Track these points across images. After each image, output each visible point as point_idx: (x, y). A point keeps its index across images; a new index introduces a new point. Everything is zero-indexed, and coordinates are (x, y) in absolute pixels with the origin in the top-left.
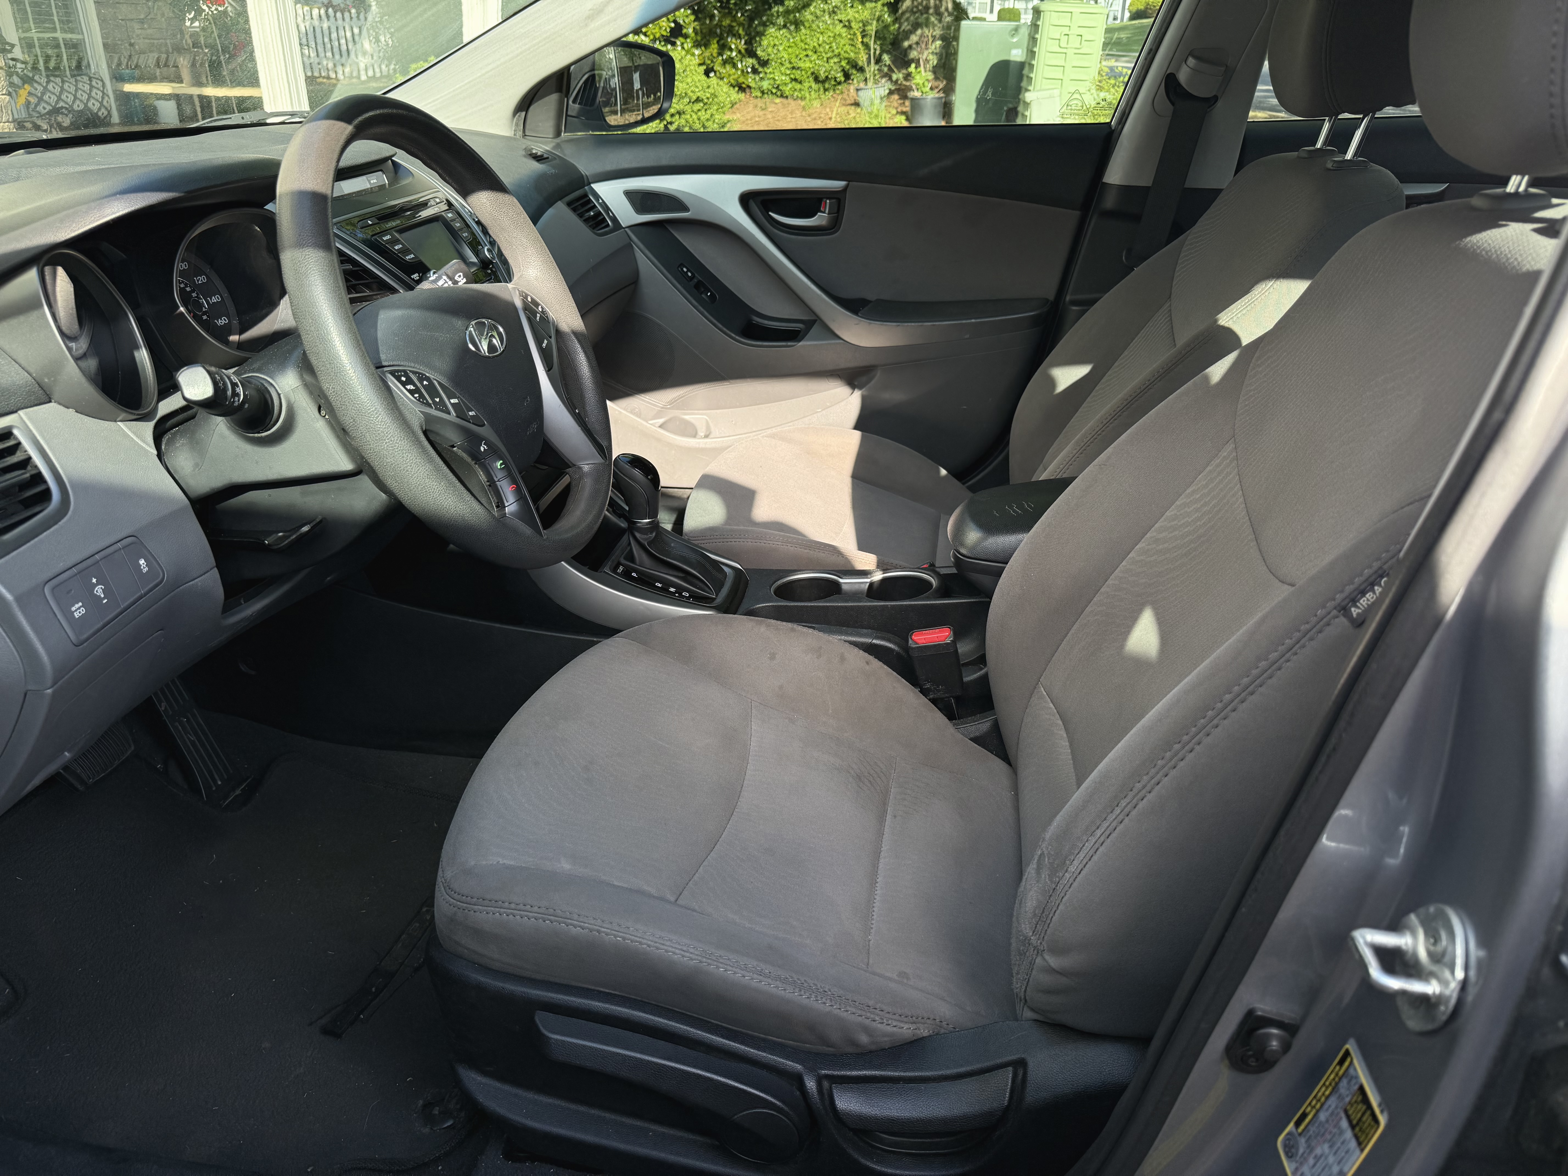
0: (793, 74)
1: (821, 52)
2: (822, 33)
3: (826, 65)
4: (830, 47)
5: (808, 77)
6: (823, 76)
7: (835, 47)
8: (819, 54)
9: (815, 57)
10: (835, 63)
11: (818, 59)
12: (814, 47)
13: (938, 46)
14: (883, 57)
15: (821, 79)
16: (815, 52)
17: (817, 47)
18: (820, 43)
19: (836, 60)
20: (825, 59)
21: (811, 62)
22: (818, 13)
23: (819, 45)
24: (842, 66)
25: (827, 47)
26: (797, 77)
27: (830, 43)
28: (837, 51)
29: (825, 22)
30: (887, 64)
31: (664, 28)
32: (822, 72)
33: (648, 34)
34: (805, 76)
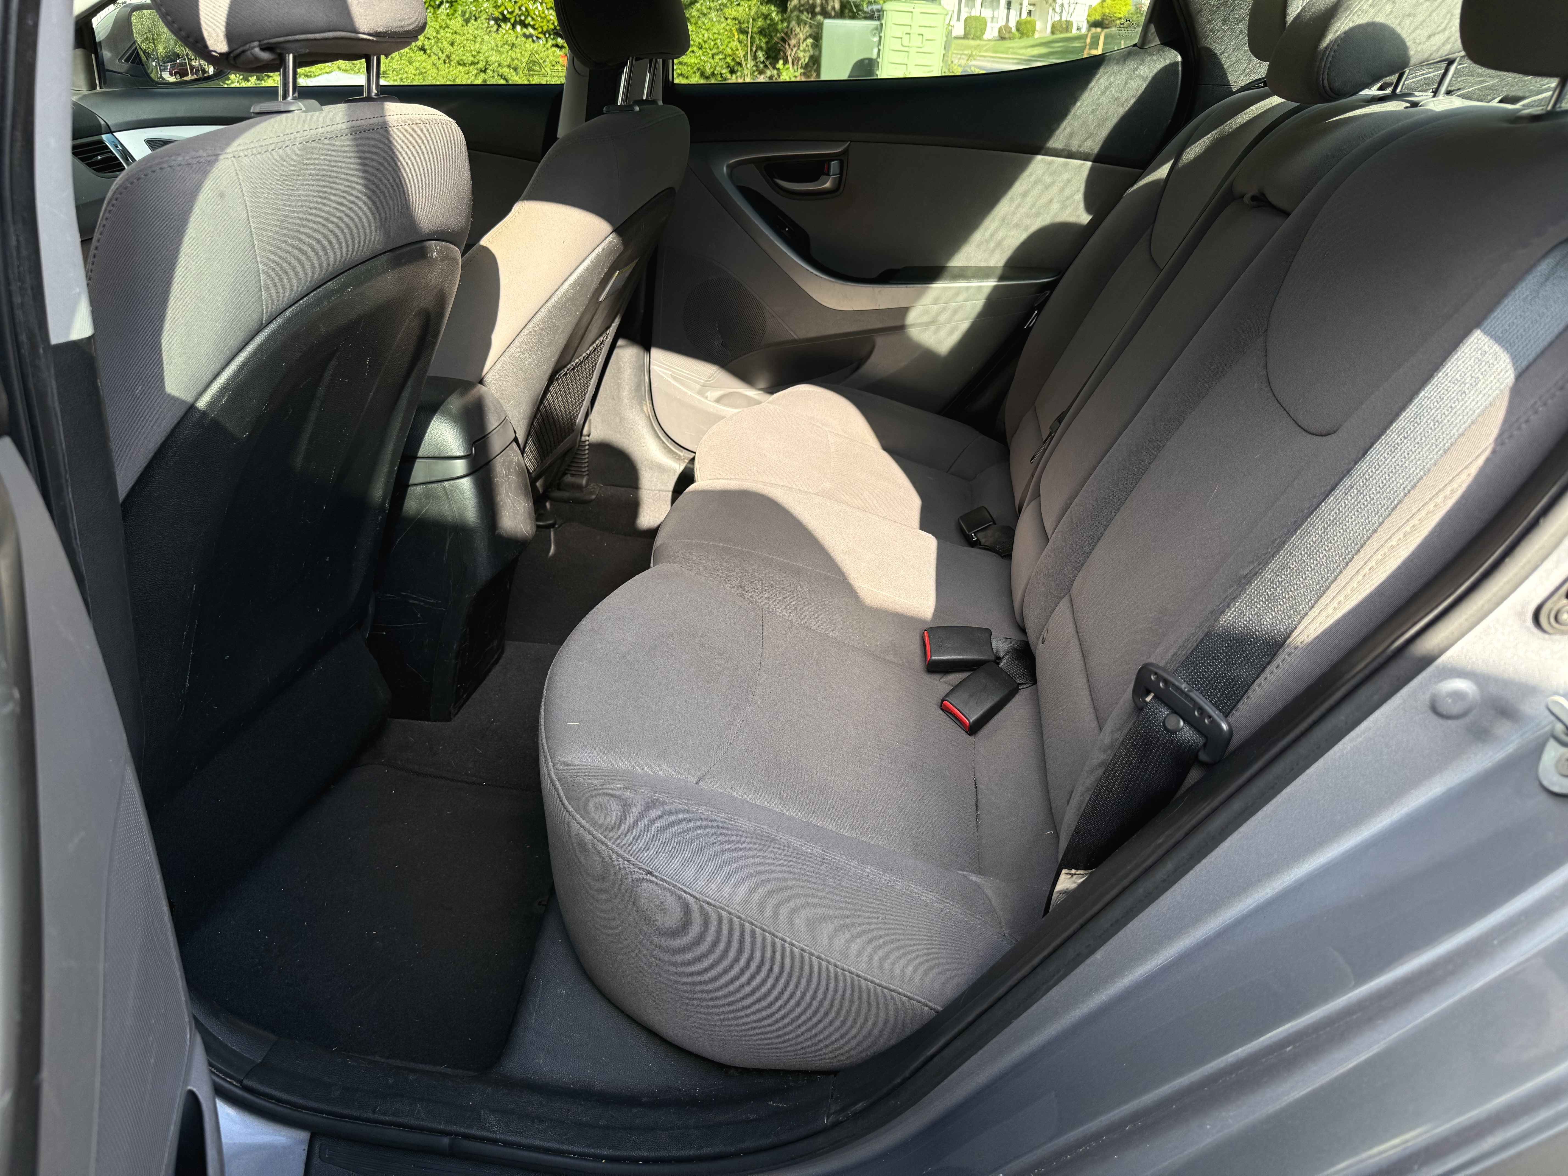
0: (680, 69)
1: (706, 48)
2: (707, 30)
3: (712, 61)
4: (716, 44)
5: (694, 73)
6: (708, 71)
7: (719, 44)
8: (704, 50)
9: (700, 52)
10: (720, 59)
11: (703, 55)
12: (699, 43)
13: (809, 44)
14: (757, 54)
15: (707, 75)
16: (701, 48)
17: (702, 43)
18: (705, 39)
19: (721, 56)
20: (710, 55)
21: (697, 58)
22: (705, 11)
23: (705, 42)
24: (727, 62)
25: (712, 43)
26: (683, 72)
27: (715, 40)
28: (721, 48)
29: (711, 20)
30: (762, 61)
31: (552, 22)
32: (707, 68)
33: (536, 27)
34: (691, 71)
